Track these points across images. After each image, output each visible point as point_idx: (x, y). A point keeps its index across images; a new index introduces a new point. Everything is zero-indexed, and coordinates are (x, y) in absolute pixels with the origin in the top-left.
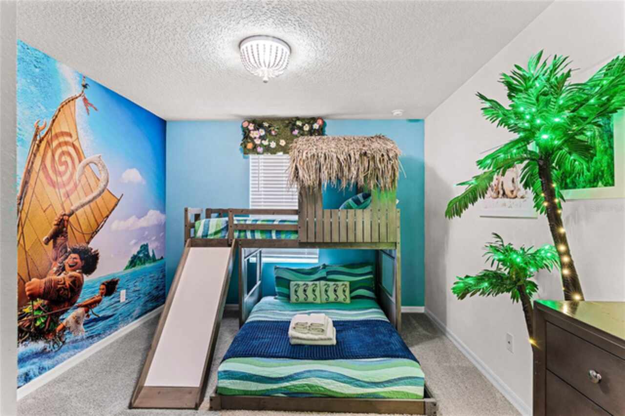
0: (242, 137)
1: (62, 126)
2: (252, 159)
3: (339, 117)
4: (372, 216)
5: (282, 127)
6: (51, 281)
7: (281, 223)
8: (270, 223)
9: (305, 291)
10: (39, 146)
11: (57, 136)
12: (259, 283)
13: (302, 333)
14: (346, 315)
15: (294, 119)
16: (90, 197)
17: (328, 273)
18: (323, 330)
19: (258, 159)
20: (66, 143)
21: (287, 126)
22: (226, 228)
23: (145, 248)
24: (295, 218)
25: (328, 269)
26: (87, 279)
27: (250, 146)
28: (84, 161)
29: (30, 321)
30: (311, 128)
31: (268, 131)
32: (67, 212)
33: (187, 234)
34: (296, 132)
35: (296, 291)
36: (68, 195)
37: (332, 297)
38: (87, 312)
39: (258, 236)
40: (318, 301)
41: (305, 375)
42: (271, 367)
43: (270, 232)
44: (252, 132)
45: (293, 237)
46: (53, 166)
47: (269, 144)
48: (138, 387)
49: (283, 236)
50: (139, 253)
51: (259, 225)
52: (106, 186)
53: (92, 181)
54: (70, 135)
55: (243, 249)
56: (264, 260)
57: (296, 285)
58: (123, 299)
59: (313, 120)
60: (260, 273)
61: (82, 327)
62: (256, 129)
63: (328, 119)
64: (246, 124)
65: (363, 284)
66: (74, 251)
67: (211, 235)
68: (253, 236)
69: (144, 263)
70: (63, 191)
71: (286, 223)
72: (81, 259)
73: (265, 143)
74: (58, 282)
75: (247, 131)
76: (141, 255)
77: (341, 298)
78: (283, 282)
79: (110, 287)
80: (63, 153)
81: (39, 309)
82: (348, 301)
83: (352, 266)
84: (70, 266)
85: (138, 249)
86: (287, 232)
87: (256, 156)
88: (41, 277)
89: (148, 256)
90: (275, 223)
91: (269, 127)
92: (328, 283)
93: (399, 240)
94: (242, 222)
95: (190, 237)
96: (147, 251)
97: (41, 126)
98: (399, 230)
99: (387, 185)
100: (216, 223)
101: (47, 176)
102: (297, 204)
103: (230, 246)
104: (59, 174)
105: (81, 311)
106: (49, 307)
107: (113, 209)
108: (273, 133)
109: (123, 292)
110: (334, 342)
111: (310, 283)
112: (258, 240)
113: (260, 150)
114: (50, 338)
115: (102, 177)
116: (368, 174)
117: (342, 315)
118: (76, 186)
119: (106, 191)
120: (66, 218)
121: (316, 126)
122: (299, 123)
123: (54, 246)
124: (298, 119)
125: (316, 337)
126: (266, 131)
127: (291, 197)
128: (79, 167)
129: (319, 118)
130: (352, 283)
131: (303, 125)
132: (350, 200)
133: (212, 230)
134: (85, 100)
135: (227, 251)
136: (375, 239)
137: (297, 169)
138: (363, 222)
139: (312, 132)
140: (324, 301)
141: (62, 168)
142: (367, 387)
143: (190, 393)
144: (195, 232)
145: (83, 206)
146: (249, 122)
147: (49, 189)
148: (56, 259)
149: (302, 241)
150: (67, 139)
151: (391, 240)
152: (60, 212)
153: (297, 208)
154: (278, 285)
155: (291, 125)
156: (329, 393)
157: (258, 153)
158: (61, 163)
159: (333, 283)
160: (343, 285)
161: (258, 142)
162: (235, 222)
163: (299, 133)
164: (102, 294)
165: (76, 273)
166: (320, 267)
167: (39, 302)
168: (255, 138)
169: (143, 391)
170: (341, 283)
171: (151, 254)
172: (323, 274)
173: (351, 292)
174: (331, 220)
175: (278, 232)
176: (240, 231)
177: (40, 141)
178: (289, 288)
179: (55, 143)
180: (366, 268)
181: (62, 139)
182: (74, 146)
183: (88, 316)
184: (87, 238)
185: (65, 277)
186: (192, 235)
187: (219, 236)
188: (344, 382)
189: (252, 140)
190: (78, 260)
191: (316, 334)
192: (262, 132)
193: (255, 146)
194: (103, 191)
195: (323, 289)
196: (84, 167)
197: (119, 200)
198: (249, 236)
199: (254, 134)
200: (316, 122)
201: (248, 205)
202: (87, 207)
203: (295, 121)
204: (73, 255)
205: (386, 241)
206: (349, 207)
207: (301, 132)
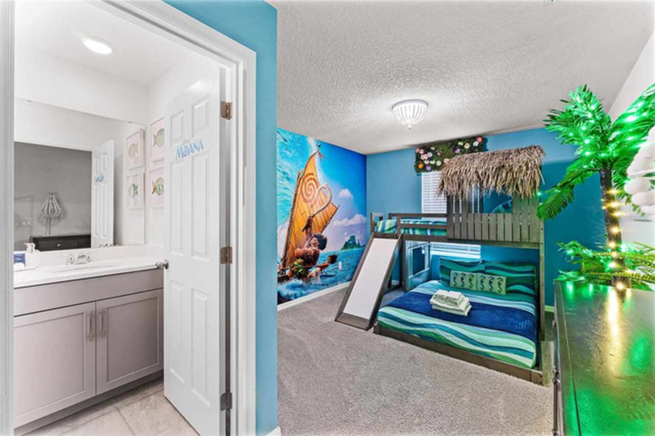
0: (415, 160)
1: (309, 170)
2: (424, 176)
3: (499, 132)
4: (513, 219)
5: (446, 149)
6: (304, 250)
7: (434, 224)
8: (426, 223)
9: (462, 279)
10: (299, 182)
11: (307, 176)
12: (427, 269)
13: (440, 302)
14: (493, 302)
15: (456, 141)
16: (322, 207)
17: (487, 268)
18: (456, 304)
19: (428, 175)
20: (311, 179)
21: (450, 147)
22: (396, 227)
23: (353, 238)
24: (445, 220)
25: (486, 264)
26: (321, 252)
27: (421, 166)
28: (320, 187)
29: (296, 269)
30: (472, 146)
31: (434, 153)
32: (312, 215)
33: (373, 230)
34: (458, 151)
35: (455, 278)
36: (312, 206)
37: (487, 287)
38: (321, 270)
39: (417, 232)
40: (474, 288)
41: (432, 326)
42: (410, 316)
43: (426, 230)
44: (422, 156)
45: (443, 234)
46: (306, 192)
47: (436, 163)
48: (340, 313)
49: (436, 233)
50: (349, 240)
51: (418, 225)
52: (330, 200)
53: (323, 198)
54: (312, 174)
55: (407, 241)
56: (433, 253)
57: (455, 273)
58: (340, 267)
59: (474, 138)
60: (429, 261)
61: (319, 278)
62: (426, 153)
63: (488, 136)
64: (417, 150)
65: (523, 281)
66: (315, 236)
67: (386, 231)
68: (414, 232)
69: (352, 248)
70: (310, 204)
71: (438, 224)
72: (319, 241)
73: (433, 162)
74: (308, 252)
75: (418, 156)
76: (351, 242)
77: (496, 288)
78: (445, 270)
79: (333, 259)
80: (310, 184)
81: (300, 264)
82: (503, 292)
83: (512, 263)
84: (314, 244)
85: (349, 238)
86: (439, 230)
87: (427, 173)
88: (301, 248)
89: (355, 243)
90: (430, 223)
91: (436, 150)
92: (493, 276)
93: (542, 240)
94: (406, 223)
95: (374, 231)
96: (355, 240)
97: (300, 172)
98: (542, 232)
99: (527, 192)
100: (389, 223)
101: (303, 197)
102: (446, 209)
103: (397, 238)
104: (308, 195)
105: (318, 269)
106: (304, 264)
107: (334, 214)
108: (439, 154)
109: (340, 263)
110: (466, 314)
111: (467, 274)
112: (418, 235)
113: (428, 168)
114: (305, 280)
115: (329, 195)
116: (505, 184)
117: (489, 301)
118: (315, 202)
119: (330, 204)
120: (311, 218)
121: (476, 144)
122: (461, 144)
123: (307, 233)
124: (460, 140)
125: (451, 307)
126: (433, 153)
127: (439, 204)
128: (317, 191)
129: (479, 136)
130: (508, 279)
131: (464, 144)
132: (500, 206)
133: (387, 227)
134: (320, 154)
135: (394, 242)
136: (517, 238)
137: (443, 182)
138: (504, 225)
139: (472, 150)
140: (479, 289)
141: (309, 192)
142: (479, 346)
143: (365, 321)
144: (377, 228)
145: (319, 212)
146: (420, 149)
147: (304, 204)
148: (307, 240)
149: (450, 237)
150: (311, 176)
151: (534, 240)
152: (308, 215)
153: (445, 212)
154: (441, 272)
155: (453, 146)
156: (449, 343)
157: (428, 171)
158: (309, 190)
159: (489, 276)
160: (499, 279)
161: (426, 162)
162: (402, 222)
163: (460, 151)
164: (329, 262)
165: (316, 248)
166: (479, 262)
167: (300, 260)
168: (425, 160)
169: (342, 315)
170: (497, 277)
171: (357, 242)
172: (482, 268)
173: (507, 286)
174: (482, 222)
175: (432, 230)
176: (405, 229)
177: (300, 179)
178: (449, 275)
179: (306, 180)
180: (527, 267)
181: (309, 177)
182: (315, 180)
183: (322, 273)
184: (321, 229)
185: (311, 249)
186: (375, 230)
187: (391, 231)
188: (460, 338)
189: (422, 161)
190: (317, 241)
191: (451, 305)
192: (430, 155)
193: (425, 166)
194: (329, 203)
195: (479, 280)
196: (319, 191)
197: (337, 209)
198: (411, 232)
199: (424, 157)
200: (476, 140)
201: (421, 211)
202: (321, 213)
203: (457, 143)
204: (315, 239)
205: (527, 241)
206: (499, 212)
207: (463, 150)
